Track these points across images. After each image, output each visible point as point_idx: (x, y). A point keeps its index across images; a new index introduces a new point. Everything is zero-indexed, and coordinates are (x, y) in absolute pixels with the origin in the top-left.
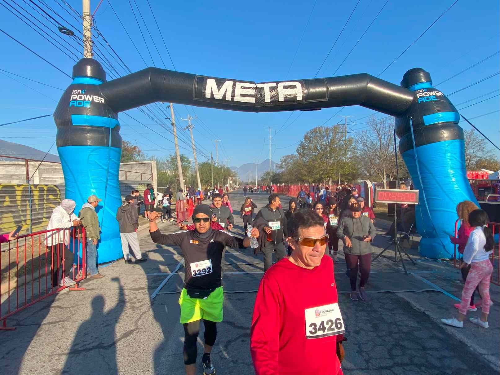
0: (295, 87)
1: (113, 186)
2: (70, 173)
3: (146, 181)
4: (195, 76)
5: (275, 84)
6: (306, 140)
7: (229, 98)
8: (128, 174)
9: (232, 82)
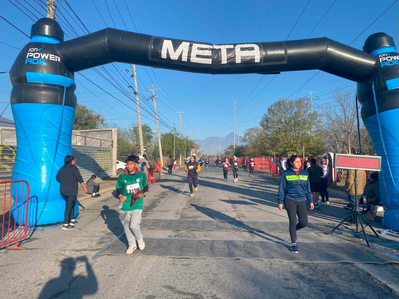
1: (64, 146)
2: (22, 130)
3: (106, 148)
4: (151, 37)
5: (233, 45)
6: (270, 113)
7: (185, 59)
8: (87, 139)
9: (189, 43)
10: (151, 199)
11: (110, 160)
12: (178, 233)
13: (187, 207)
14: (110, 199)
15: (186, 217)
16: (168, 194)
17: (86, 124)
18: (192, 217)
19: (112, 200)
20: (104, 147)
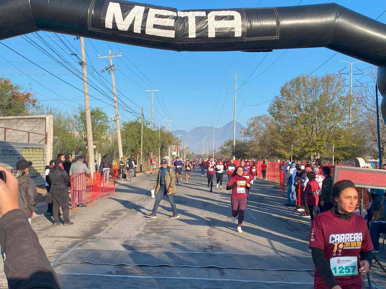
0: (232, 18)
3: (36, 144)
5: (205, 12)
6: (283, 95)
7: (137, 30)
8: (8, 131)
9: (144, 7)
10: (95, 220)
11: (42, 162)
12: (121, 269)
13: (144, 233)
14: (38, 220)
15: (139, 247)
16: (122, 214)
17: (10, 107)
18: (147, 247)
19: (41, 222)
20: (34, 143)
